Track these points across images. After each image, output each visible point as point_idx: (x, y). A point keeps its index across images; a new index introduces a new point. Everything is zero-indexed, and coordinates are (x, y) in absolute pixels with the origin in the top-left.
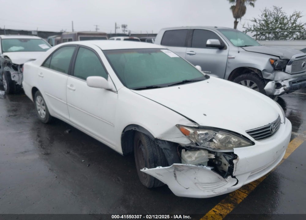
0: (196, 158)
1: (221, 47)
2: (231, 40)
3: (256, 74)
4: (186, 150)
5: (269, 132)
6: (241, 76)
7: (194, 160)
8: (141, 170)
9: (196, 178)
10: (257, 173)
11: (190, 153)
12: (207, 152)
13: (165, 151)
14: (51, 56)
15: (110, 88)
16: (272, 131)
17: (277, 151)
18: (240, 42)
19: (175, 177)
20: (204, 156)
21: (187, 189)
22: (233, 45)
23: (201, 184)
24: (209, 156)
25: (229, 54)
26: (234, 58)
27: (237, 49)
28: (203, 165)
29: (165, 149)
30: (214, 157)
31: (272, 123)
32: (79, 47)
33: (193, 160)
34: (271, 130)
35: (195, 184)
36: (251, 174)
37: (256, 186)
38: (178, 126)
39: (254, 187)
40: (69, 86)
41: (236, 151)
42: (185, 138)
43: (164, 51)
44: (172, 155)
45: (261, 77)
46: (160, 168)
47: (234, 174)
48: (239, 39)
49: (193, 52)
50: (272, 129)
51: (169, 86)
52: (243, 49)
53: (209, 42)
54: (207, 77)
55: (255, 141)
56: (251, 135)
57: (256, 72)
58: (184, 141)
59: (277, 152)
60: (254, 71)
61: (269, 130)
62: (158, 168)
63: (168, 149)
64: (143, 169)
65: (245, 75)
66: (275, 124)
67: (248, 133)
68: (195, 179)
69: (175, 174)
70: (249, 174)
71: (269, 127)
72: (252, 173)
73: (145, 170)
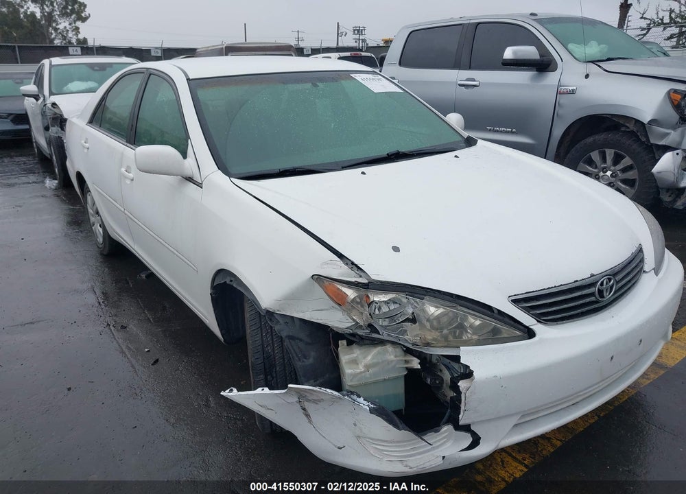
0: (367, 367)
1: (543, 65)
2: (570, 46)
3: (633, 132)
4: (350, 343)
5: (593, 299)
6: (590, 140)
7: (361, 373)
8: (222, 393)
9: (358, 424)
10: (546, 415)
11: (357, 352)
12: (399, 351)
13: (293, 342)
14: (103, 99)
15: (188, 173)
16: (602, 297)
17: (612, 354)
18: (594, 50)
19: (307, 415)
20: (392, 361)
21: (340, 448)
22: (575, 58)
23: (371, 441)
24: (407, 362)
25: (562, 83)
26: (573, 92)
27: (582, 68)
28: (359, 396)
29: (291, 338)
30: (419, 367)
31: (604, 274)
32: (150, 74)
33: (358, 371)
34: (597, 293)
35: (358, 437)
36: (523, 420)
37: (559, 444)
38: (318, 278)
39: (553, 445)
40: (123, 170)
41: (468, 356)
42: (339, 310)
43: (358, 77)
44: (313, 354)
45: (644, 139)
46: (263, 392)
47: (463, 420)
48: (594, 44)
49: (474, 80)
50: (601, 292)
51: (344, 168)
52: (600, 67)
53: (509, 53)
54: (470, 142)
55: (540, 325)
56: (528, 310)
57: (632, 127)
58: (337, 320)
59: (612, 358)
60: (628, 125)
61: (592, 294)
62: (259, 391)
63: (301, 340)
64: (228, 391)
65: (600, 137)
66: (615, 275)
67: (516, 302)
68: (355, 425)
69: (304, 409)
70: (515, 420)
71: (593, 284)
72: (523, 416)
73: (230, 394)
